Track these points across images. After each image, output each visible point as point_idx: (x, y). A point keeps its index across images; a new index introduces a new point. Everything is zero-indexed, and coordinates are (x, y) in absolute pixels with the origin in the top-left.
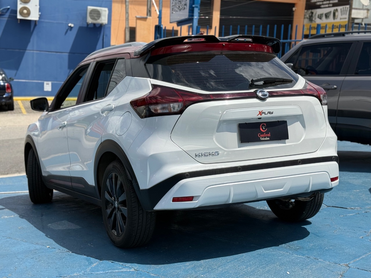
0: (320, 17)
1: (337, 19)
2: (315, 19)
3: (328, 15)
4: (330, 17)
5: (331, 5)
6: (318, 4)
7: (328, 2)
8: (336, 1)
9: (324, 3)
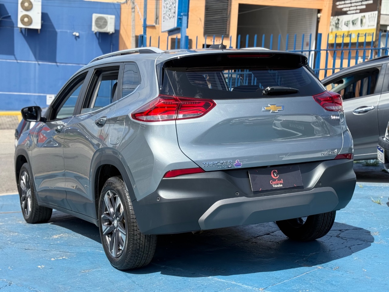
0: (347, 24)
1: (364, 26)
3: (355, 23)
4: (357, 24)
5: (358, 11)
6: (345, 10)
7: (355, 8)
8: (364, 7)
9: (351, 8)
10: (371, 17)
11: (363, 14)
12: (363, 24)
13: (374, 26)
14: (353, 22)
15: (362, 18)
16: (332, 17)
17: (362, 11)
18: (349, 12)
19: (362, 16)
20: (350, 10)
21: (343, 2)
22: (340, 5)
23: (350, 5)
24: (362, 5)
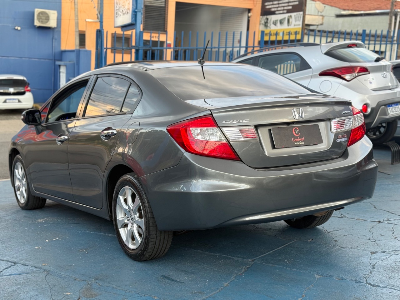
0: (275, 23)
1: (291, 25)
2: (270, 25)
3: (282, 22)
4: (284, 23)
5: (285, 11)
6: (273, 10)
7: (282, 8)
8: (290, 8)
9: (279, 9)
10: (297, 17)
11: (289, 14)
12: (290, 24)
13: (299, 25)
14: (281, 21)
15: (289, 18)
16: (261, 17)
17: (289, 11)
18: (277, 12)
19: (289, 16)
21: (271, 3)
22: (269, 5)
23: (277, 6)
24: (288, 6)
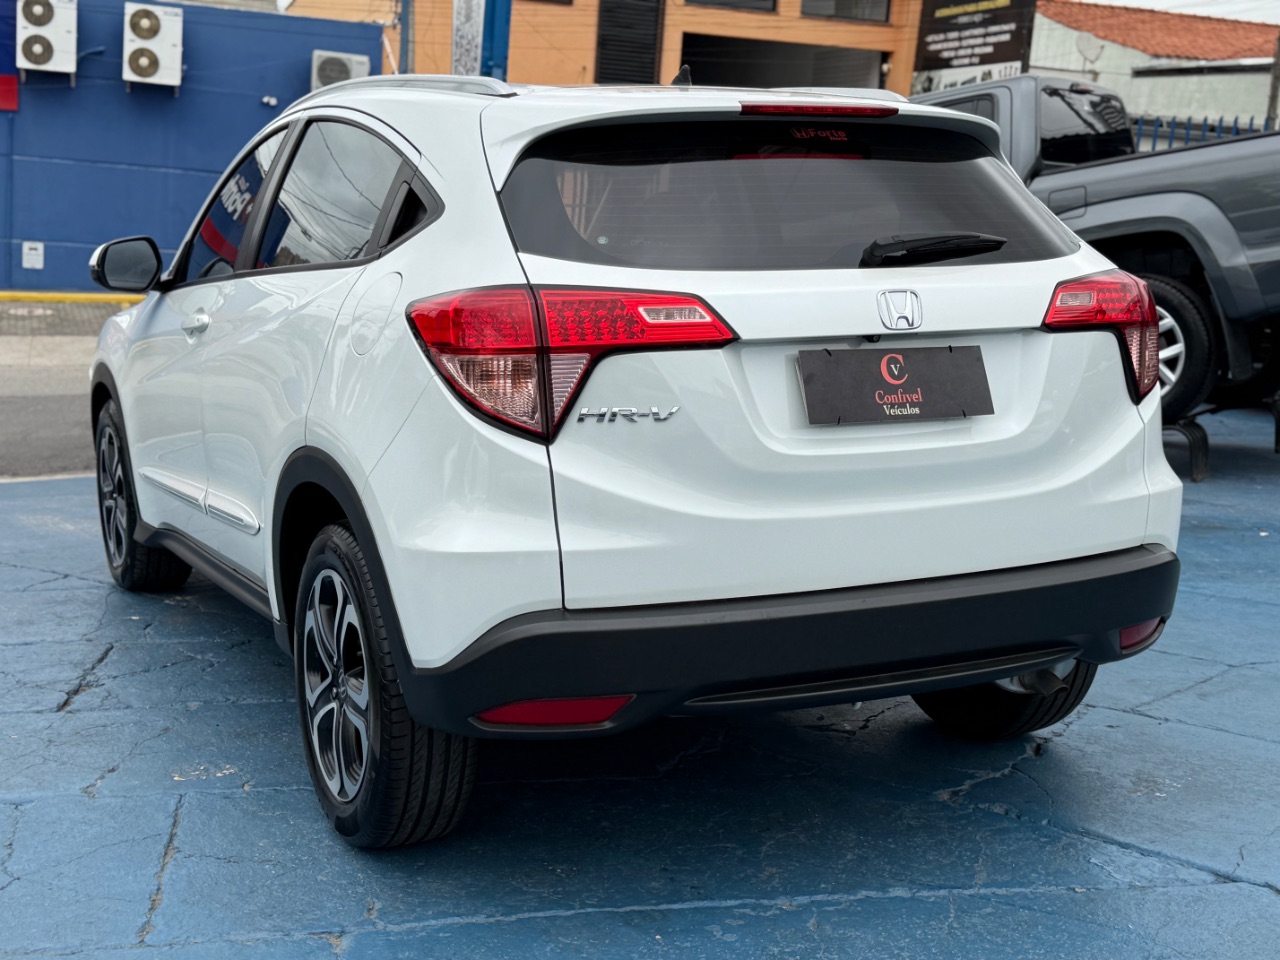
5: (976, 60)
7: (969, 51)
8: (989, 49)
9: (962, 52)
11: (986, 68)
15: (985, 76)
16: (915, 74)
17: (985, 59)
18: (955, 62)
19: (985, 73)
20: (957, 57)
21: (941, 37)
22: (937, 43)
23: (956, 44)
24: (985, 45)
